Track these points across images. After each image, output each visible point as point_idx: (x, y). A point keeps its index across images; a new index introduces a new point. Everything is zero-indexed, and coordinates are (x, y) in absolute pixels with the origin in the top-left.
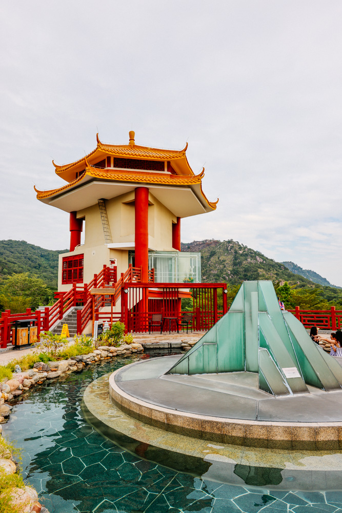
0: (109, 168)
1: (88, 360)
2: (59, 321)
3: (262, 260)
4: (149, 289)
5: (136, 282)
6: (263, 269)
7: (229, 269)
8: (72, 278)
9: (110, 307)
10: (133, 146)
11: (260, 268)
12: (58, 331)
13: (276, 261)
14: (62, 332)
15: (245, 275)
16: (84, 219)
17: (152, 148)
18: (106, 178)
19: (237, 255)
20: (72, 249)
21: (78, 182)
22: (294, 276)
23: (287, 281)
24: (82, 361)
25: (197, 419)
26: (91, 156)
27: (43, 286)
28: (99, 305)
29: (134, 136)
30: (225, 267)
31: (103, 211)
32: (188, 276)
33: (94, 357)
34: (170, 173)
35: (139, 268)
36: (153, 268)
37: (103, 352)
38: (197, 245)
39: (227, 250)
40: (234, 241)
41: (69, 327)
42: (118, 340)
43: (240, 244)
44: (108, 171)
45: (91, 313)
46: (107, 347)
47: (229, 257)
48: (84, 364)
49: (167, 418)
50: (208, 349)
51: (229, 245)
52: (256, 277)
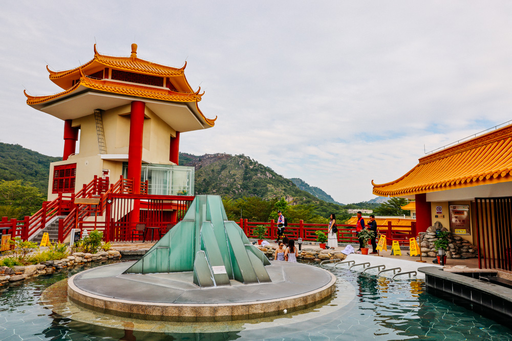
0: (106, 80)
1: (59, 265)
2: (40, 230)
3: (271, 176)
4: (141, 200)
5: (127, 193)
6: (272, 184)
7: (239, 183)
8: (64, 187)
9: (94, 217)
10: (134, 59)
11: (270, 183)
12: (38, 240)
13: (285, 178)
14: (42, 240)
15: (255, 190)
16: (79, 127)
17: (153, 62)
18: (101, 90)
19: (248, 170)
20: (65, 158)
21: (72, 91)
22: (301, 192)
23: (295, 196)
24: (52, 266)
25: (127, 304)
26: (88, 66)
27: (38, 195)
28: (84, 215)
29: (136, 50)
30: (235, 181)
31: (99, 122)
32: (182, 189)
33: (67, 262)
34: (168, 89)
35: (131, 179)
36: (147, 180)
37: (77, 257)
38: (209, 158)
39: (238, 164)
40: (245, 155)
41: (50, 236)
42: (95, 247)
43: (251, 159)
44: (105, 82)
45: (74, 222)
46: (82, 253)
47: (240, 171)
48: (55, 268)
49: (106, 305)
50: (161, 252)
51: (240, 160)
52: (264, 191)
